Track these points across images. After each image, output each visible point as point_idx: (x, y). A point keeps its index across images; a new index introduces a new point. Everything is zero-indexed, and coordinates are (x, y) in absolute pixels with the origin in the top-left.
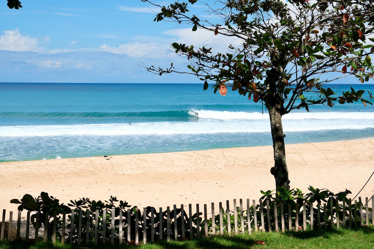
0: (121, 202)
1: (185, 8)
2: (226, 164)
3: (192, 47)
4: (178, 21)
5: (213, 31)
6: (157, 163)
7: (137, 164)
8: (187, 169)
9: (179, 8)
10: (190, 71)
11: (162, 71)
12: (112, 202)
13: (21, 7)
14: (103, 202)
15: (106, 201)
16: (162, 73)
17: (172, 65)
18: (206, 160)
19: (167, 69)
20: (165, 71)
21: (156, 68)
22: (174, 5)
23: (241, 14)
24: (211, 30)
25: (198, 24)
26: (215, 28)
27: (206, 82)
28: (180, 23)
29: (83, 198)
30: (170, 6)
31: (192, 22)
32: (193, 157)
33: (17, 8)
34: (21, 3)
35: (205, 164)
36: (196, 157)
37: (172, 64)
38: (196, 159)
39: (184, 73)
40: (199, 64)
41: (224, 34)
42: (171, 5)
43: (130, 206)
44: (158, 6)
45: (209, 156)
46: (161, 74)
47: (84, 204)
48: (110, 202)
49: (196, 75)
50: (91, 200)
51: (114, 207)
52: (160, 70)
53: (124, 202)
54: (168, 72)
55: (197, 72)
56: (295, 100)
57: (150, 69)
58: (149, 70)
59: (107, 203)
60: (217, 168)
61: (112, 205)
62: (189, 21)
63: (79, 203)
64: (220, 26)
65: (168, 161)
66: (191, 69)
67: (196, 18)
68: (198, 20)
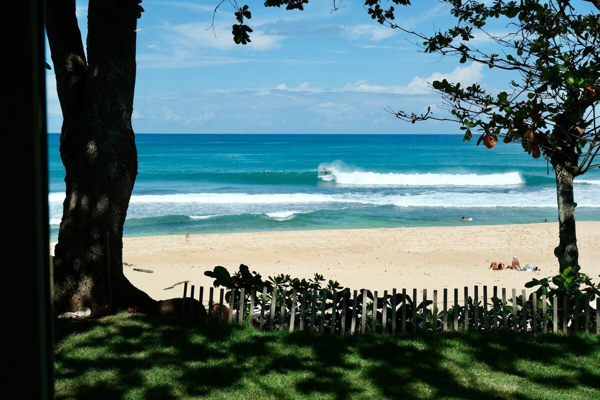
0: (331, 282)
1: (468, 33)
2: (550, 244)
3: (459, 85)
4: (442, 51)
5: (486, 63)
6: (454, 240)
7: (427, 240)
8: (495, 248)
9: (460, 34)
10: (455, 117)
11: (416, 118)
12: (317, 281)
13: (249, 41)
14: (307, 281)
15: (310, 280)
16: (415, 120)
17: (429, 110)
18: (523, 237)
19: (422, 115)
20: (419, 118)
21: (409, 114)
22: (453, 30)
23: (540, 40)
24: (485, 62)
25: (468, 55)
26: (490, 59)
27: (469, 130)
28: (444, 54)
29: (282, 275)
30: (448, 31)
31: (459, 52)
32: (505, 232)
33: (244, 43)
34: (249, 37)
35: (521, 242)
36: (509, 233)
37: (429, 108)
38: (509, 236)
39: (445, 119)
40: (458, 107)
41: (502, 67)
42: (450, 30)
43: (342, 288)
44: (413, 33)
45: (528, 233)
46: (413, 122)
47: (285, 282)
48: (315, 281)
49: (460, 122)
50: (292, 278)
51: (320, 287)
52: (412, 117)
53: (334, 282)
54: (423, 119)
55: (462, 119)
56: (594, 156)
57: (400, 114)
58: (399, 116)
59: (312, 283)
60: (537, 249)
61: (318, 285)
62: (456, 52)
63: (279, 280)
64: (497, 55)
65: (470, 237)
66: (455, 115)
67: (465, 47)
68: (467, 49)
